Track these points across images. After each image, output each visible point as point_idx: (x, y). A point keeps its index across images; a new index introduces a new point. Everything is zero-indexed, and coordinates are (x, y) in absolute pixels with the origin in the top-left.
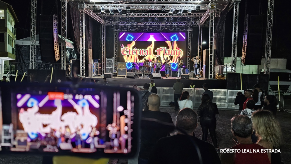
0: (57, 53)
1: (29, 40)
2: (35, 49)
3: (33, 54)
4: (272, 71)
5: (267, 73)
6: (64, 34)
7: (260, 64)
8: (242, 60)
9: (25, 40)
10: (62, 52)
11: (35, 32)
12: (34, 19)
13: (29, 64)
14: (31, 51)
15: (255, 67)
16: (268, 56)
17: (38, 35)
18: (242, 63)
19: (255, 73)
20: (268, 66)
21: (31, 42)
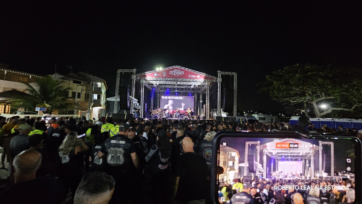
0: (129, 105)
2: (117, 103)
8: (223, 110)
9: (112, 98)
10: (131, 105)
11: (118, 94)
12: (117, 88)
13: (113, 111)
17: (119, 96)
21: (116, 99)
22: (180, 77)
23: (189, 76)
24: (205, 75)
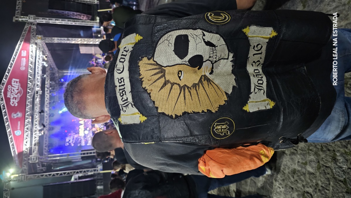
22: (24, 85)
23: (23, 68)
24: (21, 42)
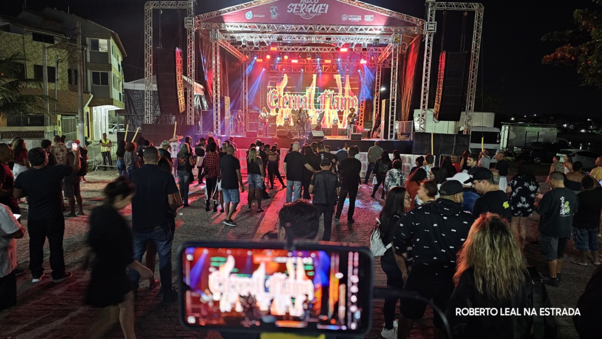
0: (182, 101)
1: (144, 83)
2: (151, 95)
3: (149, 102)
4: (474, 130)
5: (467, 132)
6: (191, 76)
7: (459, 120)
8: (434, 115)
9: (137, 83)
10: (188, 101)
11: (151, 72)
12: (149, 54)
13: (143, 116)
14: (145, 98)
15: (452, 124)
16: (470, 109)
17: (155, 76)
18: (434, 119)
19: (451, 132)
20: (469, 123)
21: (147, 86)
22: (318, 20)
23: (344, 18)
24: (389, 13)
